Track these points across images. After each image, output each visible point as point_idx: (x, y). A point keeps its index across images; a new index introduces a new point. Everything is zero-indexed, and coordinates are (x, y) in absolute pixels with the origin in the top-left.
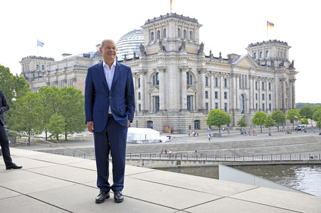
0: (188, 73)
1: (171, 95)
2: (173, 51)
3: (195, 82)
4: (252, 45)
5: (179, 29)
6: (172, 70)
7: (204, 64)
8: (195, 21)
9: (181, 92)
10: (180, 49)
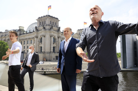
0: (54, 38)
1: (47, 46)
2: (48, 29)
3: (57, 42)
4: (79, 30)
5: (51, 21)
6: (48, 36)
7: (60, 35)
8: (57, 19)
9: (51, 45)
10: (51, 28)
